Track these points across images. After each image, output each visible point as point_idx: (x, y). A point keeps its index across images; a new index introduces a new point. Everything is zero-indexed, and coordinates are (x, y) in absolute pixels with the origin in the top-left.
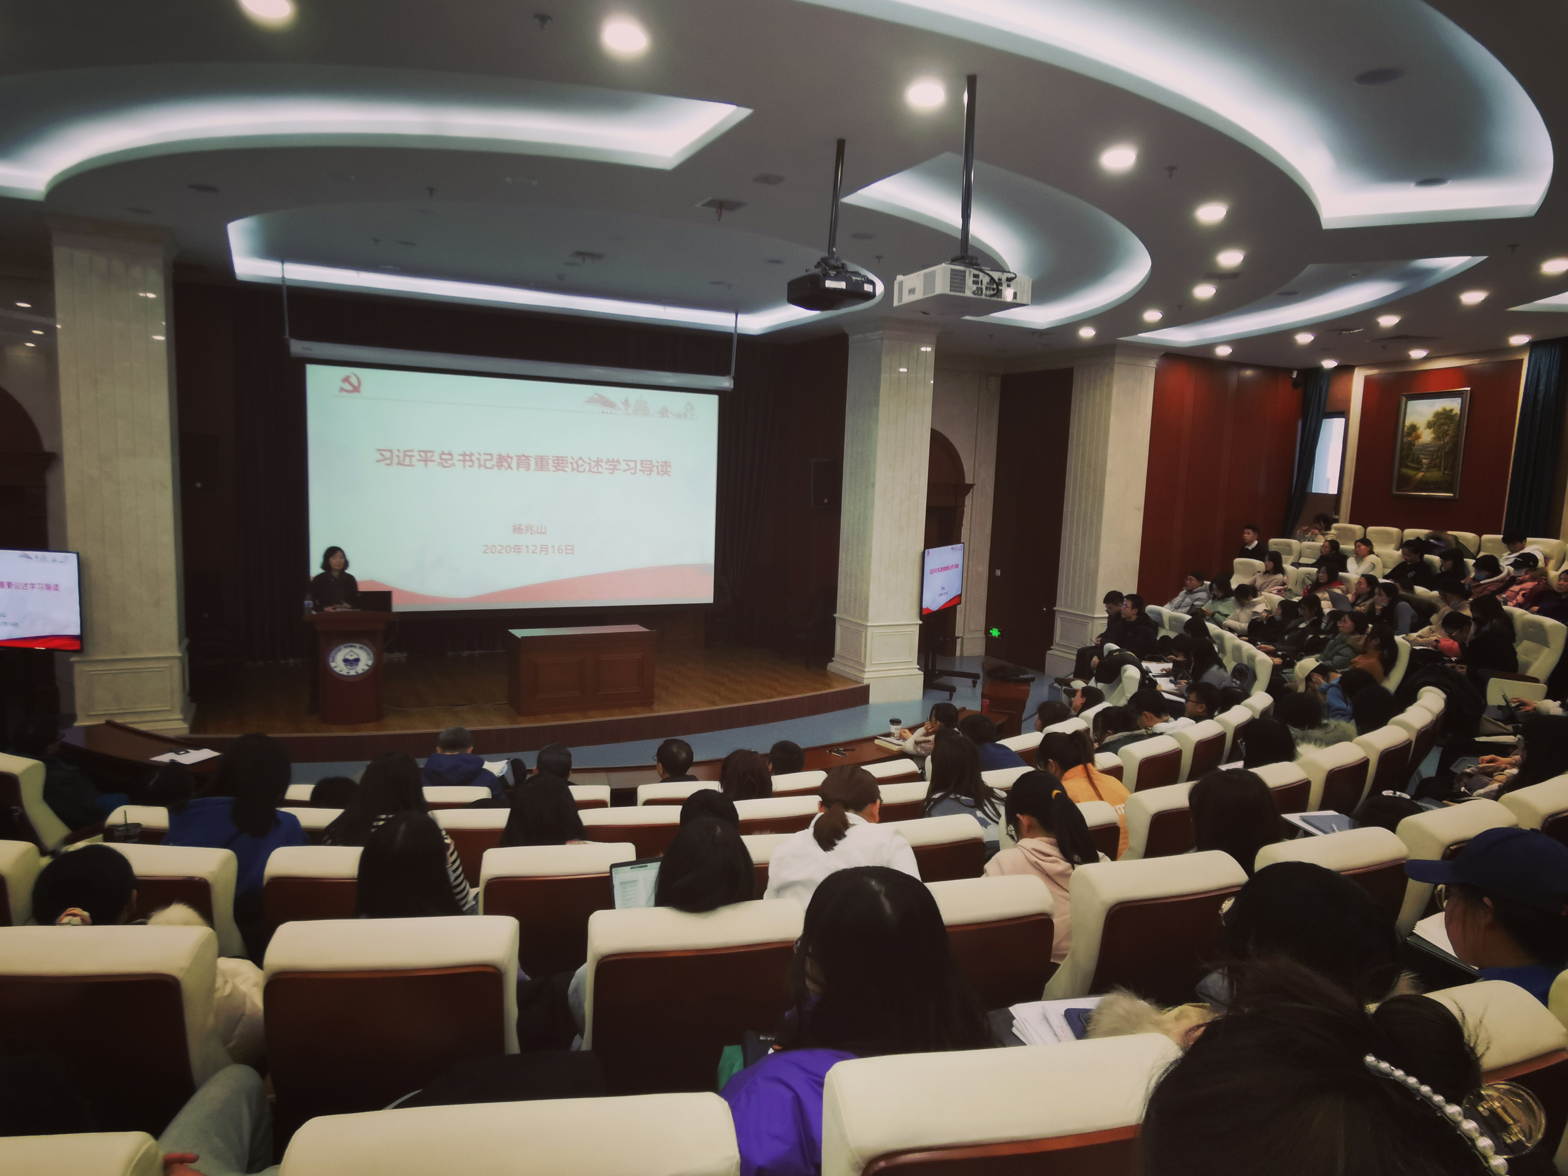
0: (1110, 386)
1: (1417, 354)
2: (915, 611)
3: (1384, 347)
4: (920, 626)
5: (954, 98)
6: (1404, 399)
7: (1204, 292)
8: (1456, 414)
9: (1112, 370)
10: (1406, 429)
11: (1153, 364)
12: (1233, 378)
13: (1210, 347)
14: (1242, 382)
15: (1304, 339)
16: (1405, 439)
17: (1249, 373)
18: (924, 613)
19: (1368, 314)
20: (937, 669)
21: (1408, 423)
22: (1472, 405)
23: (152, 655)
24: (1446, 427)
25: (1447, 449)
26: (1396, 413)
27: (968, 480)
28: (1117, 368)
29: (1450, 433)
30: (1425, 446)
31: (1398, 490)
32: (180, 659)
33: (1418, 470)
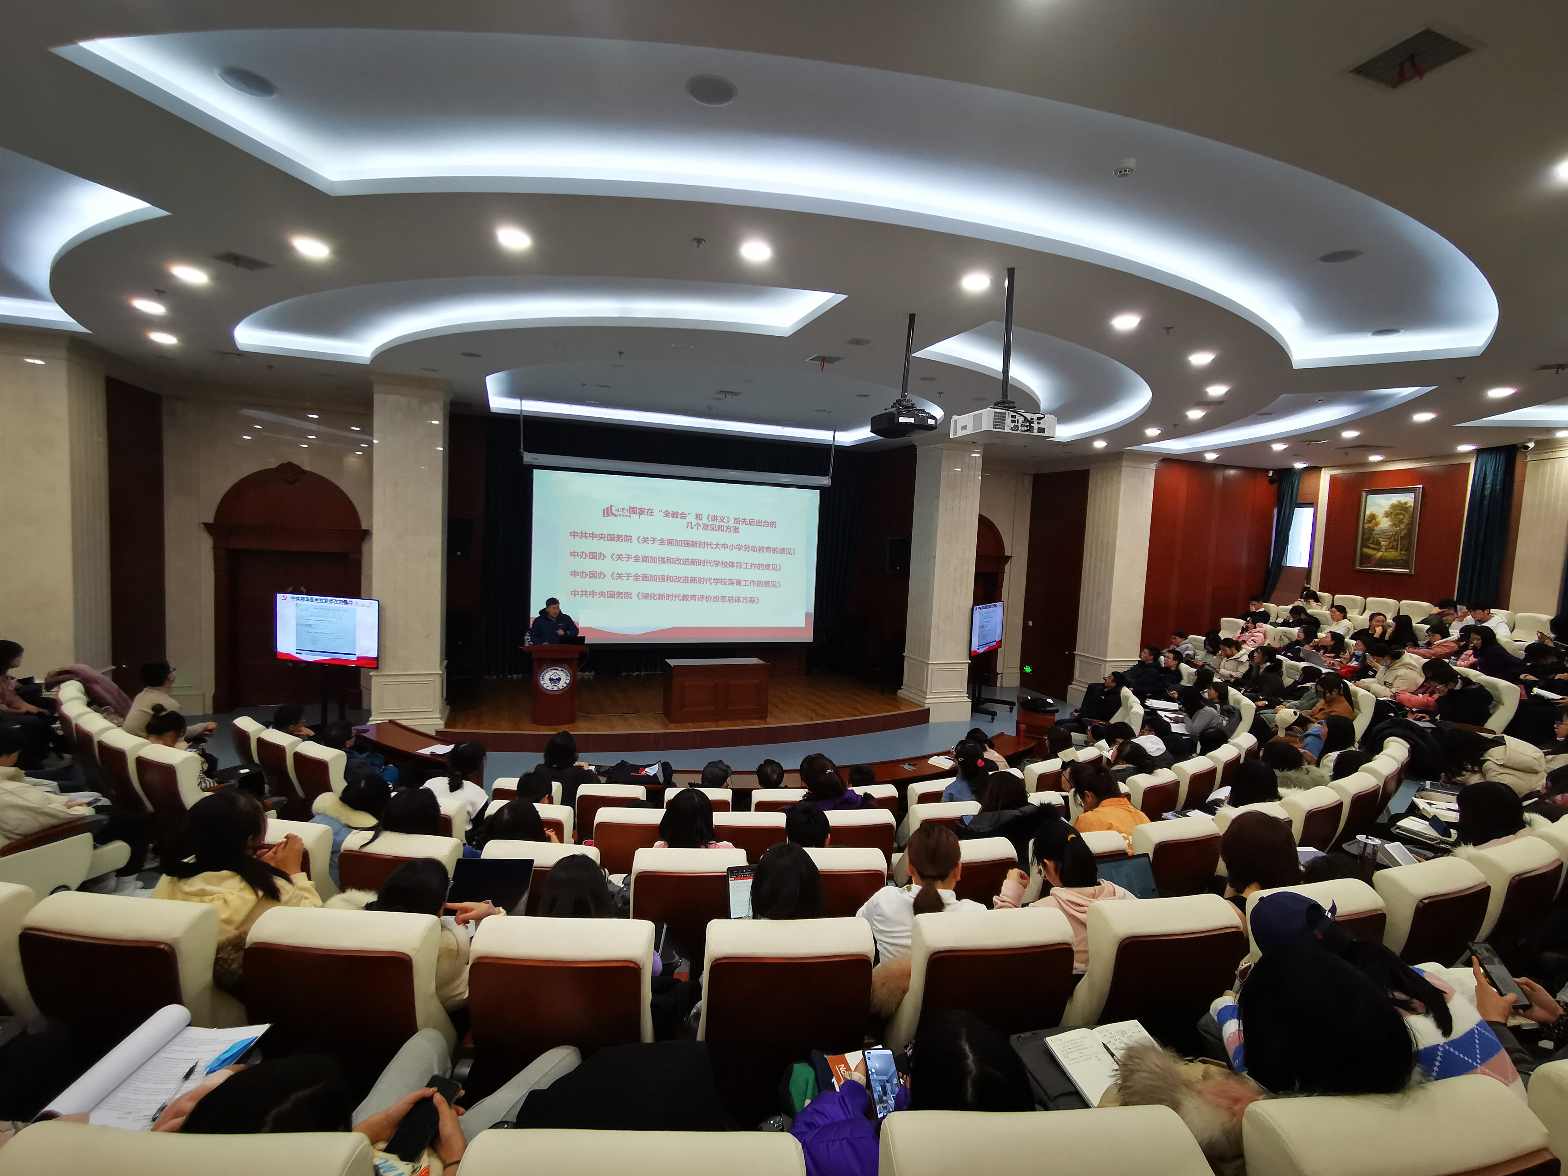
0: (1118, 483)
1: (1374, 458)
2: (965, 653)
3: (1346, 453)
4: (970, 664)
5: (996, 283)
6: (1364, 494)
7: (1195, 414)
8: (1411, 506)
9: (1120, 472)
10: (1366, 517)
11: (1153, 466)
12: (1219, 476)
13: (1201, 453)
14: (1226, 479)
15: (1278, 447)
16: (1366, 526)
17: (1232, 472)
18: (972, 654)
19: (1332, 430)
20: (982, 697)
21: (1368, 513)
22: (1425, 499)
23: (422, 673)
24: (1401, 517)
25: (1403, 533)
26: (1357, 506)
27: (1008, 553)
28: (1124, 470)
29: (1406, 521)
30: (1383, 532)
31: (1361, 565)
32: (441, 675)
33: (1378, 550)
